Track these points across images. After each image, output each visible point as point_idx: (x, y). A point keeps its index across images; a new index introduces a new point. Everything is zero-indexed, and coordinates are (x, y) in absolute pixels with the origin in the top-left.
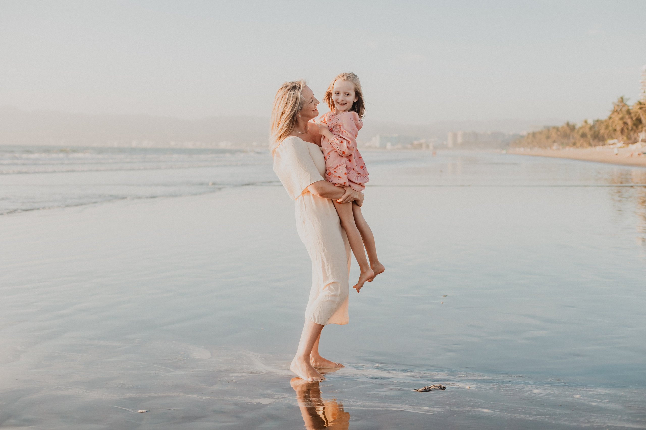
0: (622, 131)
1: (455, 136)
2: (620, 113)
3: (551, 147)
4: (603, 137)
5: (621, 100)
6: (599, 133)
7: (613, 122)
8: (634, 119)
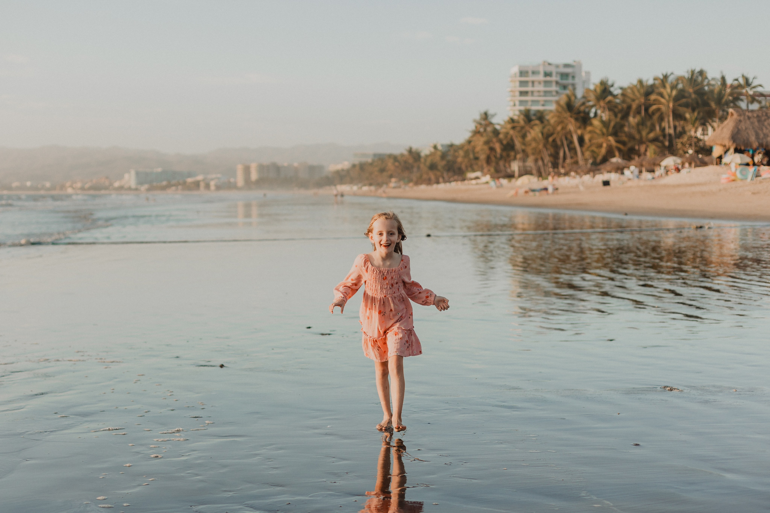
0: (488, 160)
1: (247, 170)
2: (485, 134)
3: (387, 183)
4: (460, 169)
5: (484, 116)
6: (454, 162)
7: (474, 148)
8: (505, 142)
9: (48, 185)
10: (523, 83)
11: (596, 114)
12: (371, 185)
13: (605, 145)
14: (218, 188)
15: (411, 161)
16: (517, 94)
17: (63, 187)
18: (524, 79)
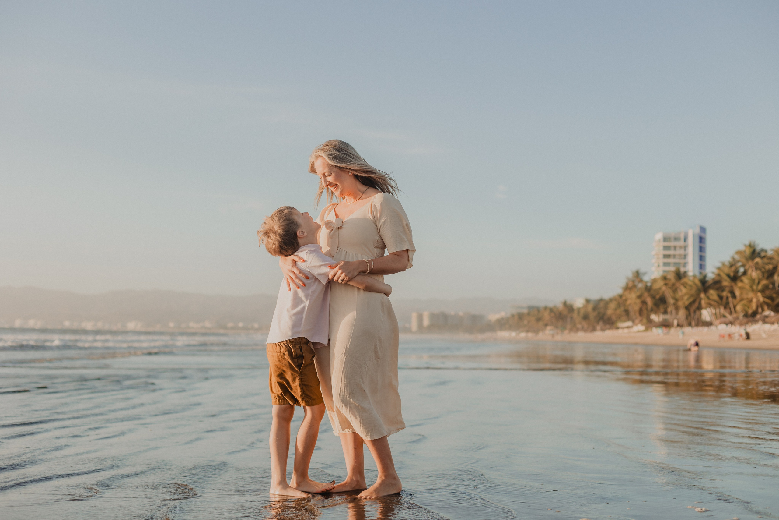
0: (641, 312)
1: (420, 318)
2: (636, 290)
3: (542, 331)
4: (611, 320)
5: (636, 274)
6: (604, 314)
7: (626, 301)
8: (656, 297)
10: (666, 248)
11: (745, 273)
12: (527, 331)
13: (754, 300)
15: (565, 312)
16: (661, 256)
18: (667, 244)
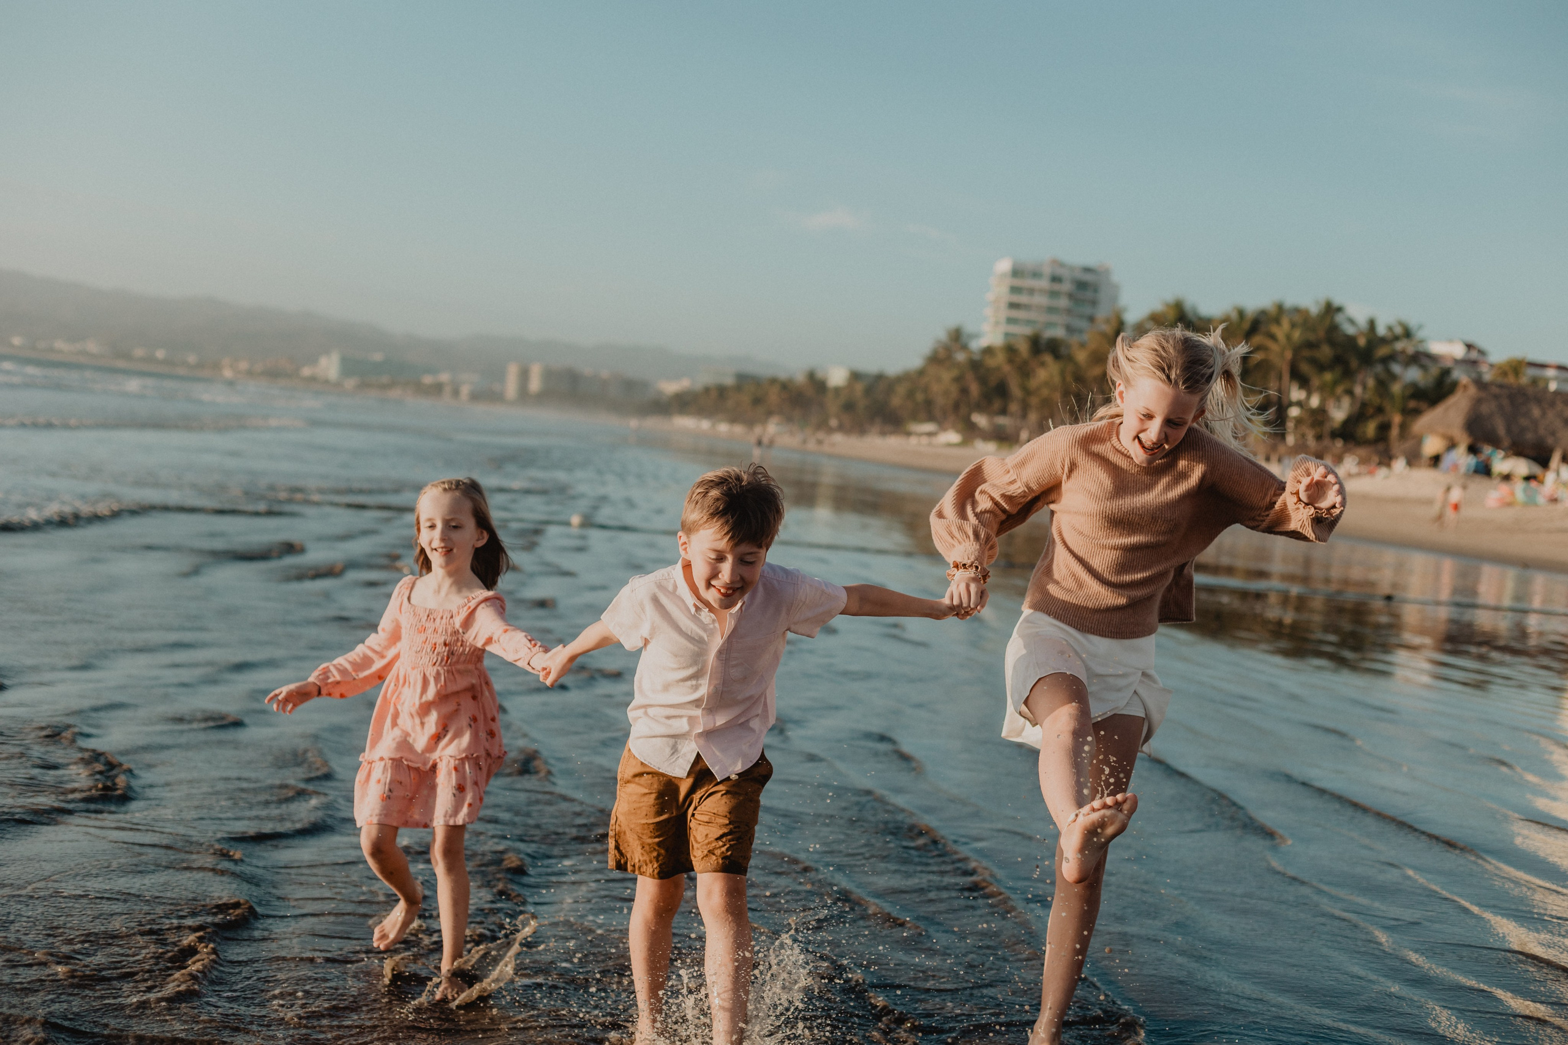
1: (524, 375)
3: (762, 423)
4: (896, 416)
5: (954, 335)
6: (887, 403)
7: (928, 385)
8: (990, 383)
9: (192, 359)
10: (1015, 290)
12: (733, 421)
14: (475, 397)
15: (809, 392)
16: (1004, 305)
17: (217, 366)
18: (1018, 282)
